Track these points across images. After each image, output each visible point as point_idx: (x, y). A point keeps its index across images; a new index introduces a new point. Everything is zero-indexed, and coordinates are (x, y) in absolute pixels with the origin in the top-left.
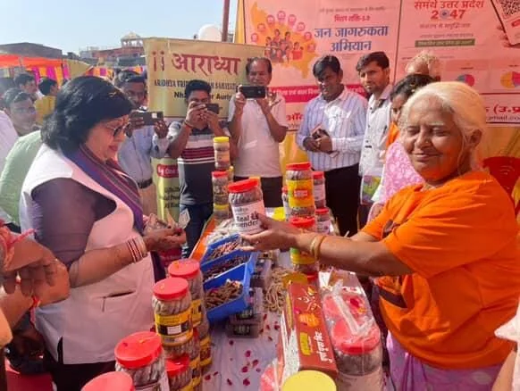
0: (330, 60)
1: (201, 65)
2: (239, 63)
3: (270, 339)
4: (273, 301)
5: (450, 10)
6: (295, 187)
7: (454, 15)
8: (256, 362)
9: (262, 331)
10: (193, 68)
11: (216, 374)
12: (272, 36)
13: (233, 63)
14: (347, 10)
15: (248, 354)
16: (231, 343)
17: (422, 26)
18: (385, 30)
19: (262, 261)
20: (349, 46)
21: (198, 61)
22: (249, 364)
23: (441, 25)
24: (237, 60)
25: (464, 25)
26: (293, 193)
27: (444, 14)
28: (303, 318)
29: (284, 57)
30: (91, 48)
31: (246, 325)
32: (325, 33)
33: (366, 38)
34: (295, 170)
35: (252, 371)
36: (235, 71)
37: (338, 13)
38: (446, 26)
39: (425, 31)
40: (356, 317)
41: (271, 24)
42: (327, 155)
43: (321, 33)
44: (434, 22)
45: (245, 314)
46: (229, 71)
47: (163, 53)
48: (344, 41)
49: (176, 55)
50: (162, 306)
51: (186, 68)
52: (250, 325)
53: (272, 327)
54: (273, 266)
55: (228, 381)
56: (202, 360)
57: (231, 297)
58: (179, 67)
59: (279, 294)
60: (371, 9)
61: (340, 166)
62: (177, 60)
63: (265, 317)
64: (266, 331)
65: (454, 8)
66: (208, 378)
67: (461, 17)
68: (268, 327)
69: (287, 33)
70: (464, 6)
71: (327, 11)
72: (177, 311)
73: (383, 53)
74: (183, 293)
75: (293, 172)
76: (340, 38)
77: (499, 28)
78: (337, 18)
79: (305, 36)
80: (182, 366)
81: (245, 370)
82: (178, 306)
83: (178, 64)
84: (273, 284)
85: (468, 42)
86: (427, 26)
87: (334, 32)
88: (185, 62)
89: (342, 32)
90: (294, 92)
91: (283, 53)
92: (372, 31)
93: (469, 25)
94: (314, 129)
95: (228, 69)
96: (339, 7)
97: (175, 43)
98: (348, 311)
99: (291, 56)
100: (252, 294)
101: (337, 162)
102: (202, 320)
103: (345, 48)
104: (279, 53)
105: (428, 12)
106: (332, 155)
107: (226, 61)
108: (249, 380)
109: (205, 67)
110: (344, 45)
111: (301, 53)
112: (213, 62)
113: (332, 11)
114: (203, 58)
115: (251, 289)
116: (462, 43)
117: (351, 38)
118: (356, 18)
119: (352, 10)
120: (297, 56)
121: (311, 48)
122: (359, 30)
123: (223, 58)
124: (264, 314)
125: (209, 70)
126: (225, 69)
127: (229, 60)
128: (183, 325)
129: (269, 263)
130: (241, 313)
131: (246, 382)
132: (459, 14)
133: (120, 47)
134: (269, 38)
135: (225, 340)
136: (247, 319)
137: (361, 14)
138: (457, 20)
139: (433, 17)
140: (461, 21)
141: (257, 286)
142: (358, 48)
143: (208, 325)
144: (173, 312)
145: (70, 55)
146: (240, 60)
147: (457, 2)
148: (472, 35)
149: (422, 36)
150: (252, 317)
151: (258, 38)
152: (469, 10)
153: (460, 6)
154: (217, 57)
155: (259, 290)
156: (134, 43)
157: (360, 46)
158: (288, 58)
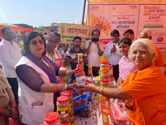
1: (75, 32)
3: (93, 118)
4: (95, 106)
5: (155, 17)
6: (103, 69)
9: (91, 116)
10: (73, 32)
12: (97, 23)
13: (85, 31)
14: (121, 16)
15: (86, 123)
16: (81, 119)
17: (146, 21)
18: (134, 22)
19: (92, 93)
20: (122, 27)
21: (74, 30)
23: (152, 21)
24: (86, 30)
25: (160, 21)
26: (102, 71)
27: (153, 18)
28: (104, 110)
30: (42, 26)
31: (86, 114)
32: (114, 23)
33: (128, 25)
34: (103, 64)
36: (86, 34)
37: (119, 17)
38: (154, 21)
39: (147, 23)
40: (122, 111)
41: (97, 20)
43: (113, 23)
44: (150, 20)
45: (86, 110)
46: (84, 34)
47: (64, 28)
48: (120, 25)
49: (68, 28)
50: (60, 105)
51: (71, 32)
52: (87, 114)
53: (94, 114)
54: (95, 95)
56: (71, 124)
57: (81, 104)
58: (69, 32)
59: (97, 104)
60: (129, 16)
63: (92, 111)
64: (92, 116)
65: (156, 16)
67: (159, 18)
68: (93, 115)
69: (102, 23)
70: (160, 15)
71: (115, 16)
74: (66, 101)
76: (119, 24)
78: (118, 18)
79: (108, 23)
82: (65, 105)
83: (68, 31)
84: (95, 101)
85: (161, 27)
87: (117, 22)
88: (71, 31)
89: (120, 22)
90: (104, 41)
92: (130, 22)
93: (161, 21)
95: (84, 33)
96: (119, 15)
97: (68, 25)
98: (119, 109)
99: (103, 29)
100: (88, 103)
102: (72, 110)
104: (99, 28)
105: (148, 17)
107: (83, 31)
109: (77, 32)
110: (120, 27)
111: (106, 29)
112: (79, 31)
114: (76, 29)
115: (88, 102)
116: (159, 27)
117: (123, 24)
118: (124, 18)
119: (123, 16)
120: (105, 30)
122: (125, 22)
124: (91, 110)
125: (78, 33)
126: (83, 33)
127: (84, 30)
128: (66, 111)
130: (84, 109)
132: (158, 18)
133: (51, 26)
134: (96, 24)
135: (79, 118)
136: (86, 111)
137: (126, 17)
138: (157, 20)
139: (150, 19)
140: (159, 20)
141: (90, 101)
142: (125, 28)
143: (73, 112)
144: (63, 107)
145: (36, 28)
146: (87, 30)
147: (157, 14)
148: (162, 24)
149: (146, 24)
150: (88, 111)
151: (93, 24)
152: (161, 17)
153: (158, 15)
154: (80, 29)
155: (90, 102)
156: (55, 25)
157: (125, 27)
158: (102, 30)
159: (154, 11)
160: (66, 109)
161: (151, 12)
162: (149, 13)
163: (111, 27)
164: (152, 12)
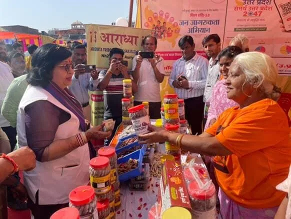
0: (188, 38)
1: (116, 40)
2: (137, 39)
3: (153, 192)
4: (155, 171)
5: (254, 12)
6: (168, 107)
7: (256, 14)
8: (145, 204)
9: (149, 187)
10: (112, 41)
11: (123, 211)
12: (156, 24)
13: (134, 39)
14: (197, 10)
15: (141, 200)
16: (132, 194)
17: (238, 20)
18: (218, 22)
19: (149, 149)
20: (198, 30)
21: (115, 37)
22: (141, 206)
23: (248, 20)
24: (136, 37)
25: (261, 20)
26: (167, 111)
27: (250, 14)
28: (173, 180)
29: (162, 36)
30: (55, 29)
31: (140, 184)
32: (185, 23)
33: (208, 26)
35: (143, 209)
36: (136, 43)
37: (192, 12)
38: (252, 20)
39: (241, 23)
40: (202, 179)
41: (156, 17)
42: (186, 90)
43: (183, 23)
44: (245, 18)
45: (140, 178)
46: (132, 44)
47: (95, 32)
48: (195, 28)
49: (102, 34)
50: (95, 172)
51: (108, 41)
52: (142, 184)
53: (154, 185)
54: (155, 152)
55: (130, 214)
56: (115, 203)
57: (132, 168)
58: (104, 41)
59: (158, 167)
60: (210, 10)
61: (193, 96)
62: (103, 37)
63: (151, 179)
64: (151, 187)
65: (256, 11)
66: (119, 213)
67: (260, 15)
68: (152, 185)
69: (164, 23)
70: (261, 9)
71: (186, 11)
72: (103, 175)
73: (216, 35)
74: (106, 165)
75: (167, 99)
76: (193, 26)
77: (280, 22)
78: (192, 15)
79: (174, 25)
80: (105, 205)
81: (139, 208)
82: (104, 172)
83: (104, 39)
84: (155, 161)
85: (263, 29)
86: (241, 20)
87: (190, 22)
88: (108, 38)
89: (195, 22)
90: (167, 55)
91: (162, 34)
92: (211, 22)
93: (264, 20)
94: (178, 76)
95: (131, 42)
96: (193, 9)
97: (103, 27)
98: (197, 176)
99: (166, 35)
100: (143, 166)
101: (191, 94)
102: (116, 180)
103: (196, 31)
104: (159, 34)
105: (242, 12)
106: (189, 91)
107: (131, 38)
108: (142, 214)
109: (119, 41)
110: (195, 30)
111: (171, 34)
112: (123, 38)
113: (189, 11)
114: (118, 36)
115: (143, 164)
116: (260, 29)
117: (199, 26)
118: (202, 15)
119: (200, 10)
120: (169, 35)
121: (177, 31)
122: (203, 22)
123: (128, 36)
124: (150, 178)
125: (121, 42)
127: (132, 37)
128: (106, 183)
129: (153, 150)
130: (137, 177)
131: (140, 215)
132: (258, 13)
133: (71, 28)
134: (155, 25)
135: (128, 192)
136: (140, 180)
137: (205, 13)
138: (257, 17)
139: (245, 15)
140: (260, 18)
141: (147, 163)
142: (203, 32)
143: (119, 183)
144: (101, 176)
145: (43, 33)
146: (138, 37)
147: (258, 7)
148: (265, 25)
149: (238, 26)
150: (143, 179)
151: (148, 26)
152: (264, 11)
153: (259, 9)
154: (125, 36)
155: (147, 165)
156: (79, 27)
157: (204, 30)
158: (164, 36)
159: (252, 3)
160: (106, 179)
161: (247, 4)
162: (244, 6)
163: (179, 30)
164: (249, 3)
